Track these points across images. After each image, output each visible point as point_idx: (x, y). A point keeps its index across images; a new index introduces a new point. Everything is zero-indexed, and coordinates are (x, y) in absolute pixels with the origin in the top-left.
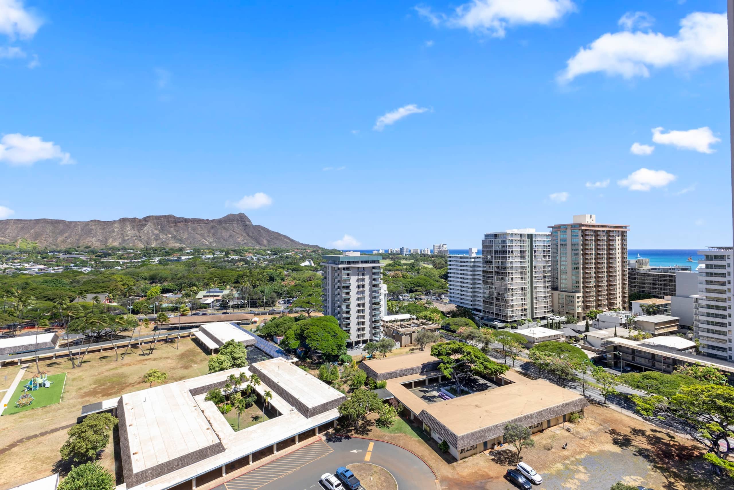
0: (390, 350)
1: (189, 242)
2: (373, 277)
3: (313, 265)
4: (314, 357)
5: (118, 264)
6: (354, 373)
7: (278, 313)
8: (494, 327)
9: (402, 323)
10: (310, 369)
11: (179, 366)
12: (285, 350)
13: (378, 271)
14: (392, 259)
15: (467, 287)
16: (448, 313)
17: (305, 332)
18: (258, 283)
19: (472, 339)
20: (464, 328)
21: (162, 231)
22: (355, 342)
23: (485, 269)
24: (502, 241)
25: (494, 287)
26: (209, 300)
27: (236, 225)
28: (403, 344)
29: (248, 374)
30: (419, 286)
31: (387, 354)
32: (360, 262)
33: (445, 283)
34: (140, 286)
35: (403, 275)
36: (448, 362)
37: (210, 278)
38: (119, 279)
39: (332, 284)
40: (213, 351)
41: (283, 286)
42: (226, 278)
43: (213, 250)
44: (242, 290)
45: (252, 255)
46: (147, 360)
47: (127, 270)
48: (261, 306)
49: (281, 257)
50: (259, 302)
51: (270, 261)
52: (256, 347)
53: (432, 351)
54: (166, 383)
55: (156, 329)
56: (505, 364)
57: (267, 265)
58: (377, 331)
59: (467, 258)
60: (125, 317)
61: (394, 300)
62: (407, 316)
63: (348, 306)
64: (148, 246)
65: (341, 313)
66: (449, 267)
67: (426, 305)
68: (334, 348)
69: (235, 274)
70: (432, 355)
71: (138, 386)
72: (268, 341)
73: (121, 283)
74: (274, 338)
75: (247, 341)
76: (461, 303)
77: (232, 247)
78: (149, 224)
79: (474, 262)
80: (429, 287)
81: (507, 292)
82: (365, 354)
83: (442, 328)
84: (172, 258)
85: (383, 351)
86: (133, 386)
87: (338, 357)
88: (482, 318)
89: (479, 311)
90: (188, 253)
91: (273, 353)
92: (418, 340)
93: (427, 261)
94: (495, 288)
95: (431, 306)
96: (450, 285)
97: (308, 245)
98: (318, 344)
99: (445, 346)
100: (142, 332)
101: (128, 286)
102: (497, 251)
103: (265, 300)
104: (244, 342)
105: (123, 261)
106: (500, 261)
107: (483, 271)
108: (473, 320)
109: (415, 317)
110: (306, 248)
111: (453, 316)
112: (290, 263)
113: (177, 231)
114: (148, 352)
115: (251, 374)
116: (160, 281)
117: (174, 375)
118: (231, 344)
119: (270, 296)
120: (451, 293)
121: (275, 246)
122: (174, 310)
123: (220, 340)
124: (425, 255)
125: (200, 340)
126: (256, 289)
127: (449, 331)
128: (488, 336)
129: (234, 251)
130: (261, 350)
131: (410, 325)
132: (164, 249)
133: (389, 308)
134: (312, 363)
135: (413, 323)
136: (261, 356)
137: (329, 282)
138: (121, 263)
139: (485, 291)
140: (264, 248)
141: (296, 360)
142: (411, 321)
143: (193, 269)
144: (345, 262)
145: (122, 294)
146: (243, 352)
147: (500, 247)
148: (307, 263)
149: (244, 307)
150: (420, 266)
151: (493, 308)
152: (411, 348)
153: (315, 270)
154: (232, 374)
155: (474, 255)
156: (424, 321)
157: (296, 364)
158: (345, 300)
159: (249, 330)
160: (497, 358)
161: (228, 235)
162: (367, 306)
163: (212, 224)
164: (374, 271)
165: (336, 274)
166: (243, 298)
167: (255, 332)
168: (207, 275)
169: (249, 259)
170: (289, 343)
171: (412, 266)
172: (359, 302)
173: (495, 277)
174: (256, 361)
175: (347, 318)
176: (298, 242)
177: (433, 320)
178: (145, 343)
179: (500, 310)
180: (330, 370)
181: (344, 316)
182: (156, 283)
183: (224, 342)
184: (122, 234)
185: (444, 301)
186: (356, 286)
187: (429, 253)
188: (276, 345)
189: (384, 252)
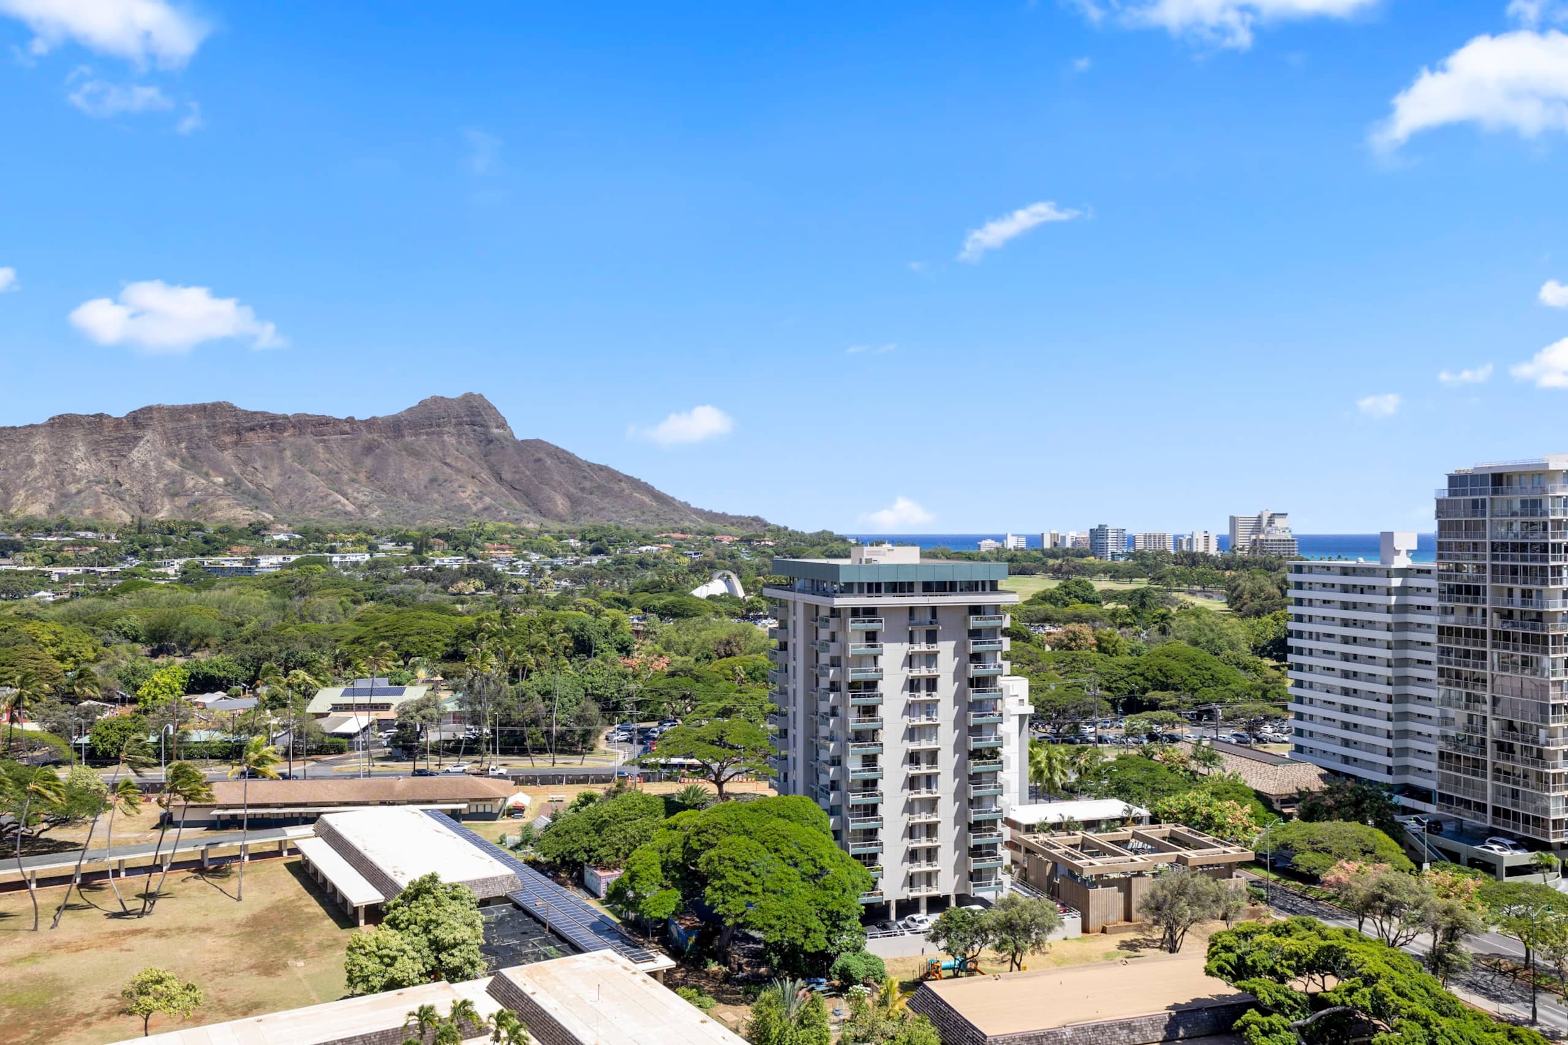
0: (1038, 944)
1: (286, 502)
2: (972, 649)
3: (741, 593)
4: (738, 955)
5: (44, 581)
6: (889, 1027)
7: (600, 779)
8: (1489, 867)
9: (1091, 835)
10: (720, 1000)
11: (246, 961)
12: (626, 922)
13: (992, 623)
14: (1056, 572)
15: (1372, 695)
16: (1288, 801)
17: (703, 858)
18: (531, 660)
19: (1388, 913)
20: (1353, 866)
21: (192, 462)
22: (898, 902)
23: (1450, 621)
24: (1524, 503)
25: (1488, 696)
26: (353, 723)
27: (453, 440)
28: (1094, 921)
29: (486, 1007)
30: (1164, 687)
31: (1027, 959)
32: (918, 588)
33: (1276, 673)
34: (116, 663)
35: (1098, 639)
36: (1278, 1006)
37: (357, 641)
38: (47, 638)
39: (808, 673)
40: (361, 914)
41: (625, 677)
42: (416, 639)
43: (371, 532)
44: (470, 686)
45: (510, 554)
46: (135, 932)
47: (76, 604)
48: (542, 750)
49: (620, 561)
50: (534, 733)
51: (576, 579)
52: (517, 906)
53: (1212, 955)
54: (198, 1021)
55: (166, 822)
56: (1533, 1022)
57: (567, 592)
58: (989, 862)
59: (1370, 572)
60: (63, 774)
61: (1057, 739)
62: (1114, 807)
63: (870, 761)
64: (145, 516)
65: (843, 787)
66: (1293, 610)
67: (1193, 765)
68: (814, 923)
69: (449, 625)
70: (1209, 972)
71: (104, 1026)
72: (562, 884)
73: (54, 650)
74: (587, 876)
75: (484, 882)
76: (1346, 760)
77: (440, 524)
78: (149, 435)
79: (1403, 591)
80: (1210, 693)
81: (1545, 720)
82: (936, 953)
83: (1258, 862)
84: (226, 561)
85: (1011, 947)
86: (88, 1024)
87: (830, 959)
88: (1435, 827)
89: (1425, 795)
90: (281, 545)
91: (581, 934)
92: (1157, 908)
93: (1205, 586)
94: (1495, 701)
95: (1216, 772)
96: (1299, 684)
97: (723, 518)
98: (749, 904)
99: (1265, 938)
100: (120, 831)
101: (77, 663)
102: (1504, 545)
103: (556, 729)
104: (473, 884)
105: (63, 570)
106: (1517, 588)
107: (1441, 630)
108: (1396, 833)
109: (1145, 812)
110: (716, 526)
111: (1309, 815)
112: (654, 588)
113: (245, 463)
114: (139, 904)
115: (496, 1007)
116: (182, 645)
117: (224, 995)
118: (428, 891)
119: (576, 710)
120: (1300, 716)
121: (598, 521)
122: (232, 753)
123: (389, 872)
124: (1193, 559)
125: (316, 871)
126: (523, 684)
127: (1291, 873)
128: (1459, 904)
129: (446, 537)
130: (537, 920)
131: (1123, 843)
132: (200, 528)
133: (1039, 773)
134: (727, 978)
135: (1135, 835)
136: (535, 940)
137: (798, 663)
138: (56, 578)
139: (1452, 712)
140: (556, 526)
141: (664, 962)
142: (1129, 830)
143: (298, 603)
144: (861, 585)
145: (57, 691)
146: (471, 925)
147: (1517, 527)
148: (717, 587)
149: (479, 753)
150: (1173, 601)
151: (1484, 788)
152: (1129, 936)
153: (750, 613)
154: (427, 1004)
155: (1402, 561)
156: (1182, 830)
157: (669, 980)
158: (859, 737)
159: (493, 839)
160: (1496, 998)
161: (424, 477)
162: (948, 761)
163: (367, 436)
164: (974, 622)
165: (824, 634)
166: (476, 719)
167: (516, 847)
168: (348, 627)
169: (498, 567)
170: (639, 897)
171: (1141, 599)
172: (914, 746)
173: (1493, 655)
174: (515, 958)
175: (866, 807)
176: (686, 505)
177: (1220, 827)
178: (131, 871)
179: (1515, 794)
180: (794, 1011)
181: (856, 799)
182: (169, 651)
183: (404, 883)
184: (59, 474)
185: (1273, 748)
186: (901, 681)
187: (1213, 551)
188: (593, 904)
189: (1023, 544)
